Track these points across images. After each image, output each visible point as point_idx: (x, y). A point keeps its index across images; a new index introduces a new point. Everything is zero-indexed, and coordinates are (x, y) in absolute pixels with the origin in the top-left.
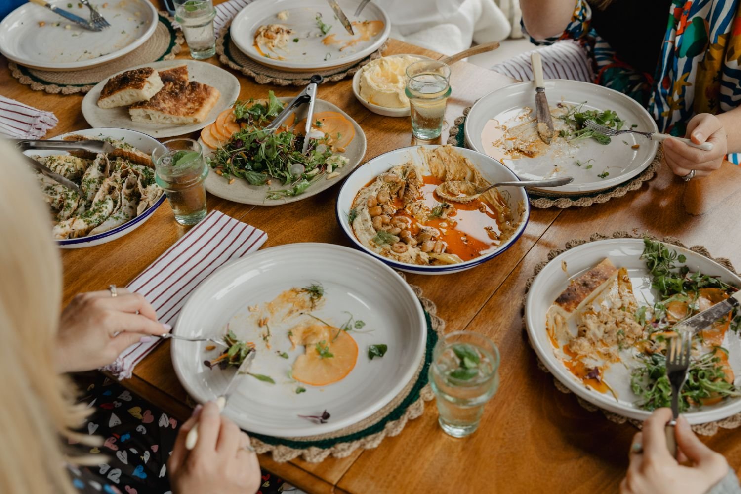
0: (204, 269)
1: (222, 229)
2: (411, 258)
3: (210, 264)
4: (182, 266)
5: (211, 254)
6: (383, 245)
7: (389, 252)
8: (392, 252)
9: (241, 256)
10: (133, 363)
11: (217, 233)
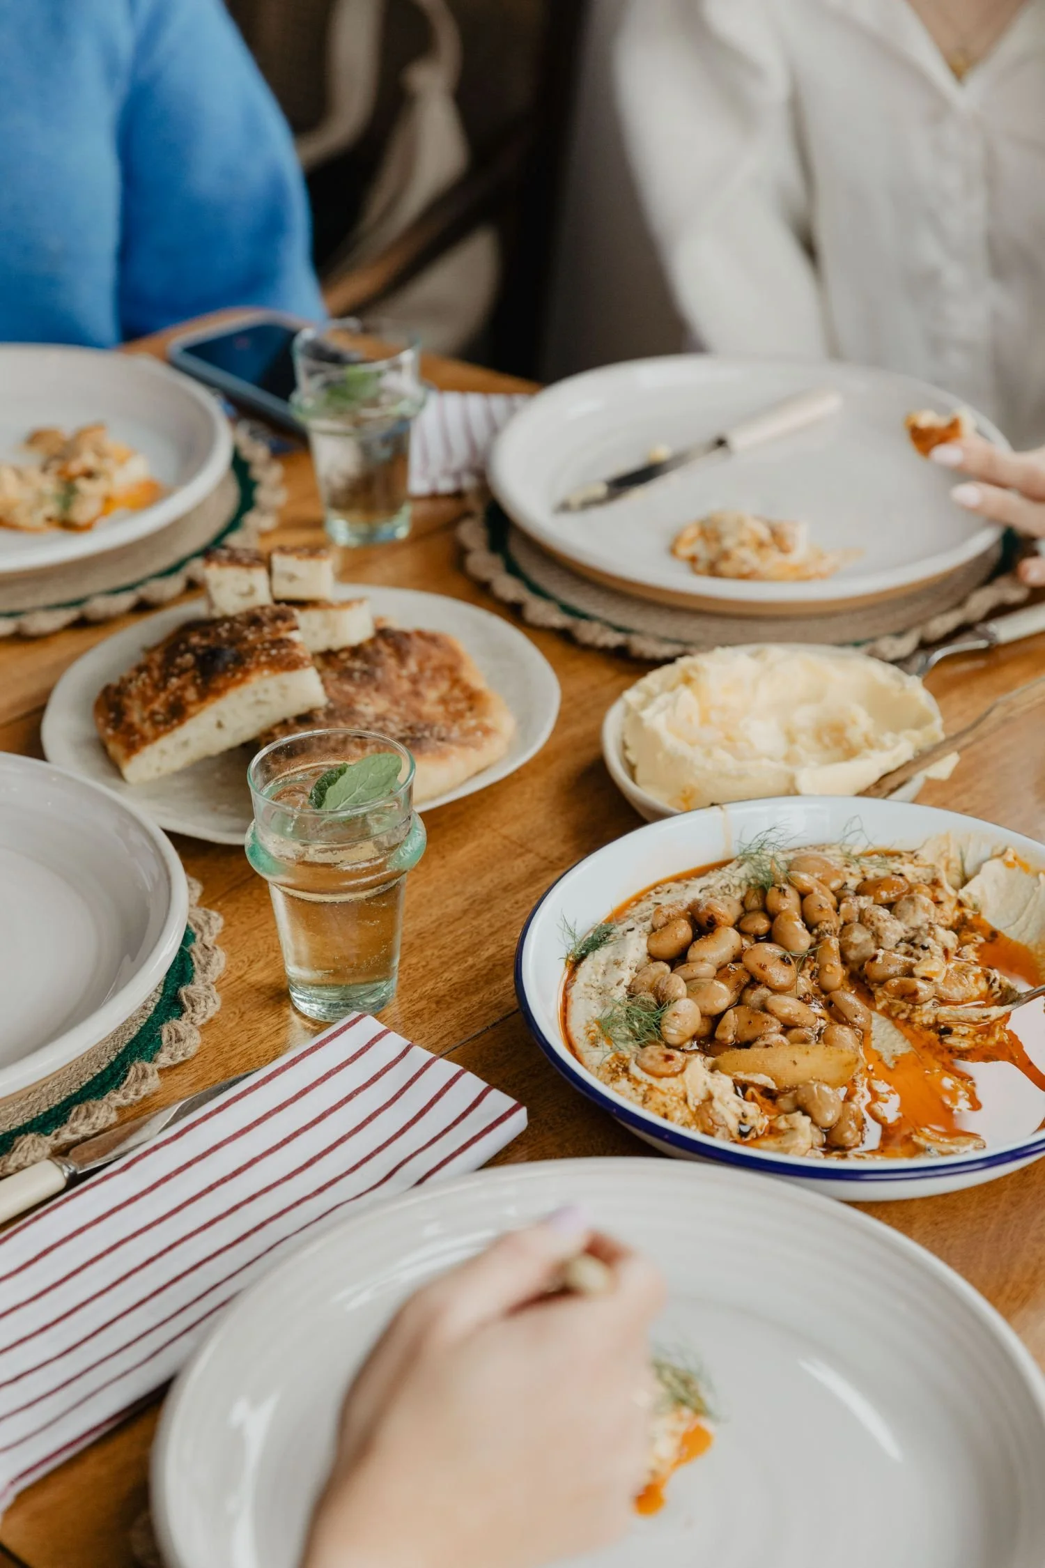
0: (298, 1203)
1: (374, 1079)
2: (686, 1101)
3: (320, 1190)
4: (224, 1180)
5: (326, 1158)
6: (621, 1045)
7: (626, 1070)
8: (635, 1070)
9: (420, 1182)
10: (12, 1483)
11: (357, 1091)
